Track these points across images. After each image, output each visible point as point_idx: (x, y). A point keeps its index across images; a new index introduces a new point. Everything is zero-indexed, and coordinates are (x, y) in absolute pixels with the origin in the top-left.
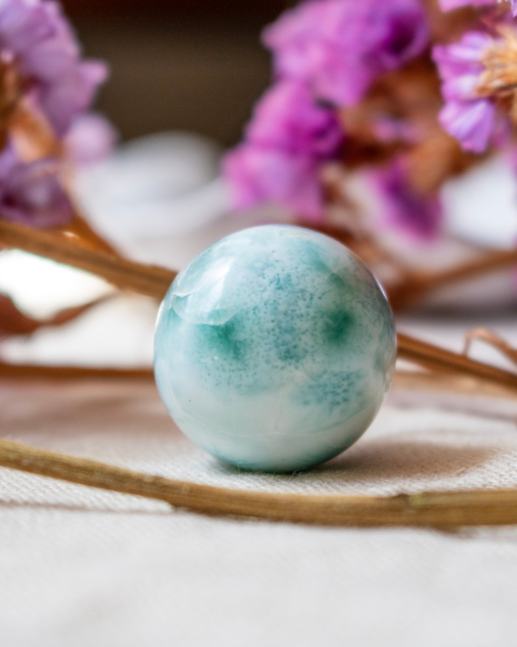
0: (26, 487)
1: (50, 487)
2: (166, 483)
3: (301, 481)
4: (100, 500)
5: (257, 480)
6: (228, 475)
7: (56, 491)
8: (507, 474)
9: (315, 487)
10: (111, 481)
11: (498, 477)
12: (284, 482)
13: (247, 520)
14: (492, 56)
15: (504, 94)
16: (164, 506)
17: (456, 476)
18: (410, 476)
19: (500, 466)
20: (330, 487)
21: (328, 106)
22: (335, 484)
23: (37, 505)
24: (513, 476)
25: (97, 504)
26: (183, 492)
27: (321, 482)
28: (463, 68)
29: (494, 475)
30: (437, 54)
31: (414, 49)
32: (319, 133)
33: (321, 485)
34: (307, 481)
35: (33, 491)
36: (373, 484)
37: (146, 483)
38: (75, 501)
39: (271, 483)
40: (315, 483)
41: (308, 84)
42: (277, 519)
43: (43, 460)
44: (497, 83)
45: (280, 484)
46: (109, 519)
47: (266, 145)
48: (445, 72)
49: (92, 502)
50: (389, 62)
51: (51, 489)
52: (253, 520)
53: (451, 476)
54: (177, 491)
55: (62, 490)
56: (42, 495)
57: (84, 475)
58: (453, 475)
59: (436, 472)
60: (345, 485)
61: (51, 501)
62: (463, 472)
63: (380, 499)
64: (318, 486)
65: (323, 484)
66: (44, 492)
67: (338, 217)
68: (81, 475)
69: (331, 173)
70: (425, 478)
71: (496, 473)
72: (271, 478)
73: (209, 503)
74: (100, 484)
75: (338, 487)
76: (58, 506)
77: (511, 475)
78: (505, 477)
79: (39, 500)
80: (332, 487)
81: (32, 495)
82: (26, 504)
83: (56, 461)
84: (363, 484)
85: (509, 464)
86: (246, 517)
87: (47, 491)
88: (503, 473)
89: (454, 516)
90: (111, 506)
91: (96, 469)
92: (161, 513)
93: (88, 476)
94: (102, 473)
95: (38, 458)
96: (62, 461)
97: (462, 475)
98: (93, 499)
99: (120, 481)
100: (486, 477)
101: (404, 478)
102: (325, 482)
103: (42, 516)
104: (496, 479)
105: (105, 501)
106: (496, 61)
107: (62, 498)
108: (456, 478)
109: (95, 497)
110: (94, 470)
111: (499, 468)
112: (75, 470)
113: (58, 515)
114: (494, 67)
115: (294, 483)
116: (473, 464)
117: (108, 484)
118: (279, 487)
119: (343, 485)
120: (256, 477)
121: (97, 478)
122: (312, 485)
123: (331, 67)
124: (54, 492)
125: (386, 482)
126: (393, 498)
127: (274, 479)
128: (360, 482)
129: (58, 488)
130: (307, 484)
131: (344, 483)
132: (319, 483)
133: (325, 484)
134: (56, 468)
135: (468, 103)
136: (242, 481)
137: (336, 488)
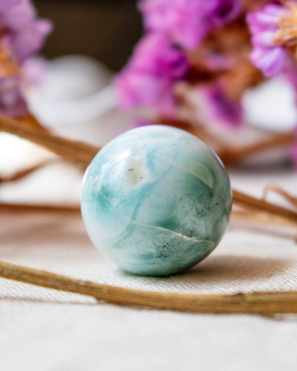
0: (4, 286)
1: (19, 286)
2: (94, 286)
3: (172, 281)
4: (50, 294)
5: (145, 280)
6: (126, 277)
9: (181, 285)
10: (59, 284)
11: (292, 277)
12: (162, 282)
13: (144, 309)
14: (284, 20)
15: (291, 44)
16: (92, 300)
17: (267, 277)
18: (238, 278)
19: (293, 270)
20: (190, 285)
21: (177, 47)
22: (193, 283)
23: (13, 299)
25: (49, 297)
26: (104, 291)
28: (265, 27)
29: (290, 276)
30: (249, 19)
31: (233, 15)
32: (174, 65)
33: (185, 284)
34: (175, 281)
35: (8, 288)
36: (217, 282)
37: (81, 286)
38: (36, 296)
39: (153, 282)
41: (167, 35)
42: (163, 309)
43: (17, 271)
44: (287, 37)
45: (160, 283)
46: (58, 307)
47: (142, 72)
48: (253, 29)
49: (46, 296)
50: (218, 22)
51: (20, 287)
52: (147, 309)
53: (264, 278)
54: (101, 291)
56: (14, 291)
57: (42, 281)
58: (265, 276)
59: (254, 275)
60: (199, 284)
61: (21, 296)
64: (183, 284)
65: (186, 283)
66: (16, 289)
67: (183, 114)
68: (40, 281)
69: (181, 88)
70: (248, 278)
71: (291, 275)
73: (121, 298)
74: (53, 286)
75: (195, 285)
76: (25, 299)
79: (14, 295)
80: (192, 285)
81: (9, 291)
82: (6, 298)
83: (25, 272)
84: (211, 283)
86: (142, 307)
87: (18, 289)
89: (272, 307)
90: (59, 299)
91: (50, 277)
92: (90, 304)
93: (45, 282)
94: (53, 279)
95: (14, 270)
96: (29, 272)
97: (270, 276)
98: (46, 294)
99: (65, 284)
100: (286, 278)
101: (235, 278)
102: (187, 282)
103: (17, 306)
104: (291, 279)
105: (54, 295)
106: (286, 24)
107: (28, 294)
108: (267, 278)
109: (47, 292)
110: (49, 277)
111: (292, 272)
112: (37, 277)
114: (285, 27)
115: (168, 282)
117: (58, 286)
118: (159, 286)
120: (144, 278)
121: (50, 282)
122: (179, 284)
123: (181, 25)
124: (22, 289)
125: (224, 281)
126: (235, 296)
127: (155, 280)
128: (208, 282)
130: (176, 283)
132: (183, 282)
133: (187, 283)
134: (25, 277)
135: (269, 48)
136: (136, 281)
137: (194, 285)
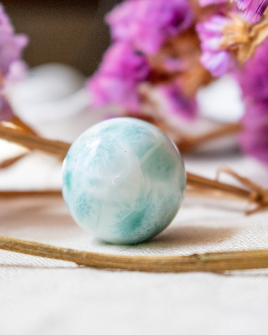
2: (74, 252)
4: (39, 261)
6: (102, 246)
7: (16, 257)
8: (244, 241)
9: (147, 251)
10: (46, 252)
11: (239, 242)
12: (131, 249)
14: (227, 28)
15: (234, 48)
16: (73, 264)
17: (218, 243)
18: (195, 243)
19: (240, 236)
20: (155, 251)
21: (139, 54)
22: (157, 249)
23: (9, 266)
24: (247, 242)
25: (38, 264)
26: (83, 257)
27: (150, 248)
28: (212, 34)
29: (238, 241)
30: (198, 28)
31: (185, 25)
32: (138, 68)
35: (4, 258)
36: (177, 248)
37: (64, 253)
39: (124, 250)
40: (147, 249)
41: (131, 43)
43: (10, 243)
44: (230, 42)
45: (130, 250)
46: (46, 271)
47: (111, 75)
48: (202, 37)
49: (36, 263)
50: (173, 32)
53: (216, 243)
55: (18, 257)
57: (32, 250)
59: (208, 241)
60: (162, 250)
62: (222, 240)
63: (184, 257)
64: (149, 250)
65: (151, 249)
66: (10, 259)
67: (146, 110)
68: (30, 250)
69: (144, 88)
70: (202, 244)
71: (238, 240)
72: (125, 247)
74: (40, 254)
77: (246, 241)
78: (243, 242)
79: (8, 263)
81: (4, 260)
85: (244, 235)
88: (242, 240)
89: (222, 265)
90: (46, 265)
92: (72, 268)
93: (34, 251)
94: (41, 248)
97: (221, 242)
99: (51, 252)
100: (234, 242)
101: (192, 244)
103: (12, 271)
105: (42, 262)
106: (229, 31)
107: (20, 262)
109: (36, 260)
112: (27, 247)
113: (20, 271)
114: (228, 34)
115: (136, 249)
116: (226, 236)
118: (129, 252)
119: (161, 249)
120: (116, 247)
121: (38, 251)
122: (146, 250)
123: (142, 34)
124: (15, 258)
125: (183, 247)
126: (191, 256)
129: (16, 256)
130: (143, 249)
131: (162, 248)
133: (152, 249)
134: (18, 247)
135: (215, 52)
136: (110, 249)
137: (158, 251)
